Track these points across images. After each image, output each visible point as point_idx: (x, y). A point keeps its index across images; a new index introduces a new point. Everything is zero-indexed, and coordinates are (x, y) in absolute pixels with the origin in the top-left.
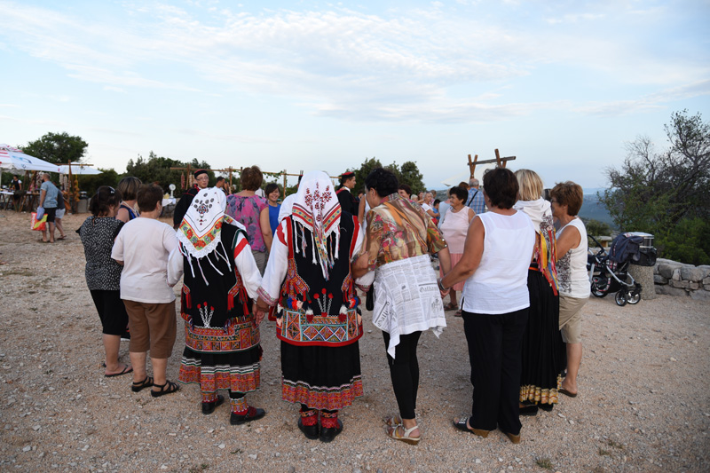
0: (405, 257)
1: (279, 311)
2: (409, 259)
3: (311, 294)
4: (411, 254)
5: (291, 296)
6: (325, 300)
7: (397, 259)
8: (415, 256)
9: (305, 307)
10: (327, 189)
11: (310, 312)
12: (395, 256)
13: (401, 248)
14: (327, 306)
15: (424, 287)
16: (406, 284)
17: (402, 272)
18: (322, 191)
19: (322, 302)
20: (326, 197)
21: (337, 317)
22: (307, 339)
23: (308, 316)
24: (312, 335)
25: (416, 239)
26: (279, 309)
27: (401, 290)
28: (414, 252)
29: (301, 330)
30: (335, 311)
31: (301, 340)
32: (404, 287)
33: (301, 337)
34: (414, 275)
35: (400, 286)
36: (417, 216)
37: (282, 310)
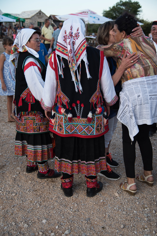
0: (142, 76)
1: (53, 114)
2: (144, 77)
3: (70, 104)
4: (146, 74)
5: (59, 105)
6: (79, 108)
7: (136, 77)
8: (149, 75)
9: (67, 112)
10: (78, 30)
11: (70, 115)
12: (135, 75)
13: (139, 70)
14: (80, 112)
15: (153, 97)
16: (141, 94)
17: (139, 86)
18: (74, 32)
19: (77, 109)
20: (76, 36)
21: (86, 119)
22: (68, 133)
23: (69, 118)
24: (71, 130)
25: (150, 64)
26: (53, 113)
27: (137, 97)
28: (148, 73)
29: (64, 127)
30: (85, 115)
31: (64, 133)
32: (139, 96)
33: (64, 132)
34: (147, 89)
35: (136, 95)
36: (151, 48)
37: (54, 114)
